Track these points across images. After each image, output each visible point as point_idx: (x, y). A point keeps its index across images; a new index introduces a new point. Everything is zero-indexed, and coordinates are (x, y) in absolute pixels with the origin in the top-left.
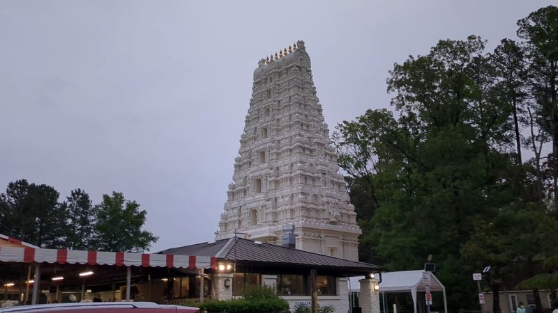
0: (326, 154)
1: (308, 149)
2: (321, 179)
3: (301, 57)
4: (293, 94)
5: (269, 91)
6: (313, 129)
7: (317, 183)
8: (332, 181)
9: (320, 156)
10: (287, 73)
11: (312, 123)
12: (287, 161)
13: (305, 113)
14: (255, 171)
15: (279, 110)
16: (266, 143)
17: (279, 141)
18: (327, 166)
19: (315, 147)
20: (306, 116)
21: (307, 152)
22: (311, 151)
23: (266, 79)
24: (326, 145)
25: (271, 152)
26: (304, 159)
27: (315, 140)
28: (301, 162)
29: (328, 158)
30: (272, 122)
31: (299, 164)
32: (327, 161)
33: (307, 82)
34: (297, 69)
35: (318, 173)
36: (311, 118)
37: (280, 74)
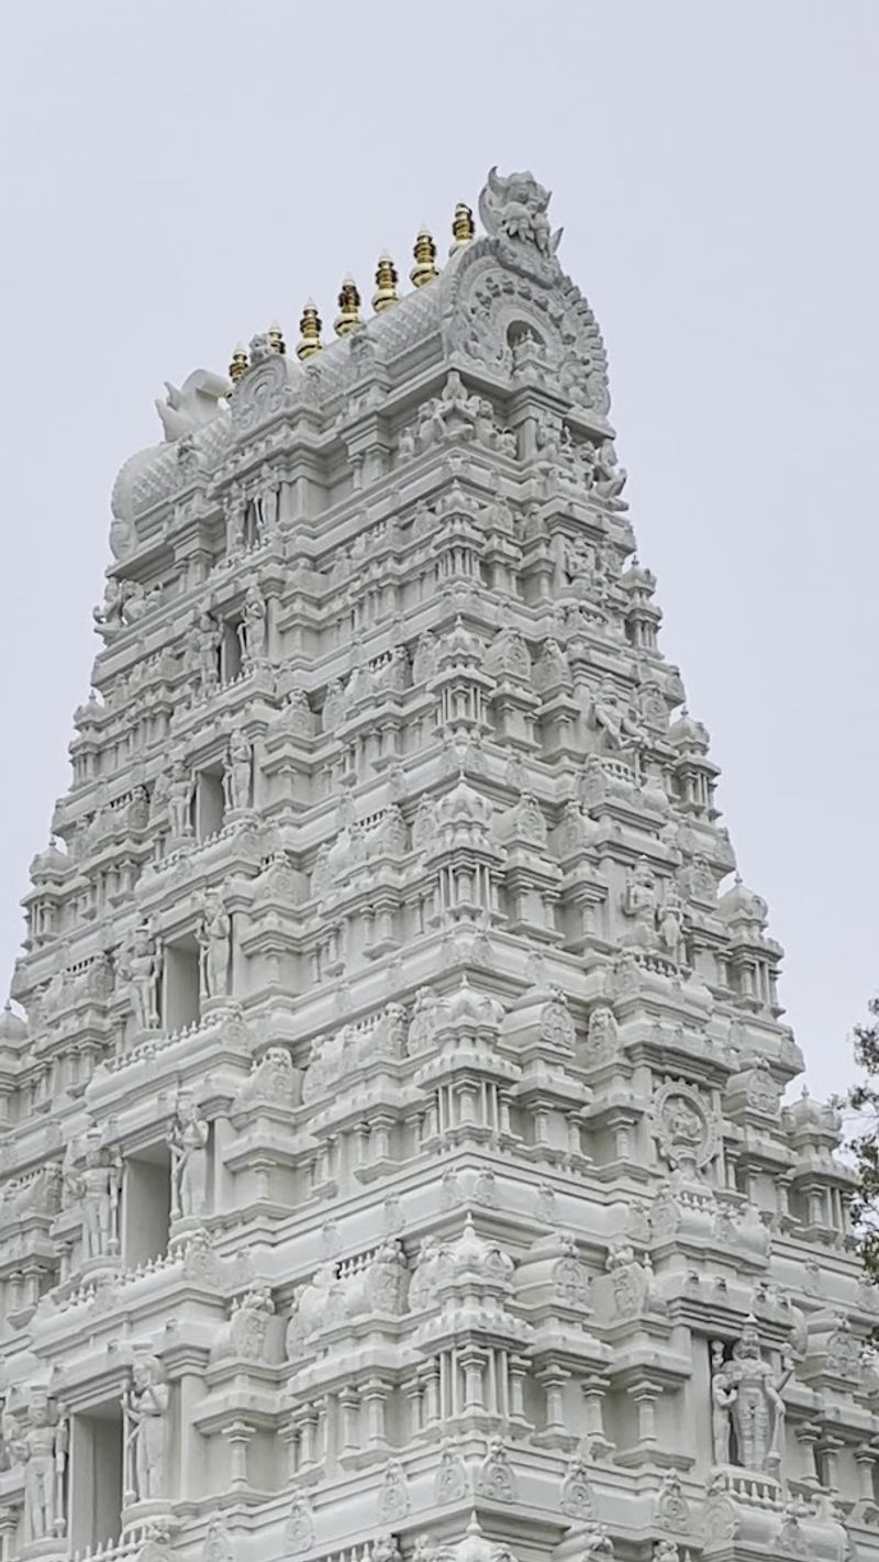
0: (746, 1166)
1: (566, 1107)
2: (695, 1392)
3: (512, 312)
4: (433, 617)
5: (229, 622)
6: (617, 932)
7: (654, 1430)
8: (796, 1414)
9: (685, 1179)
10: (389, 455)
11: (611, 876)
12: (365, 1227)
13: (542, 783)
14: (79, 1341)
15: (309, 772)
16: (181, 1077)
17: (298, 1051)
18: (746, 1268)
19: (640, 1091)
20: (555, 812)
21: (555, 1135)
22: (596, 1130)
23: (212, 528)
24: (748, 1083)
25: (230, 1146)
26: (519, 1196)
27: (638, 1028)
28: (490, 1224)
29: (765, 1198)
30: (239, 885)
31: (470, 1245)
32: (752, 1228)
33: (567, 519)
34: (473, 405)
35: (660, 1333)
36: (605, 828)
37: (329, 465)
